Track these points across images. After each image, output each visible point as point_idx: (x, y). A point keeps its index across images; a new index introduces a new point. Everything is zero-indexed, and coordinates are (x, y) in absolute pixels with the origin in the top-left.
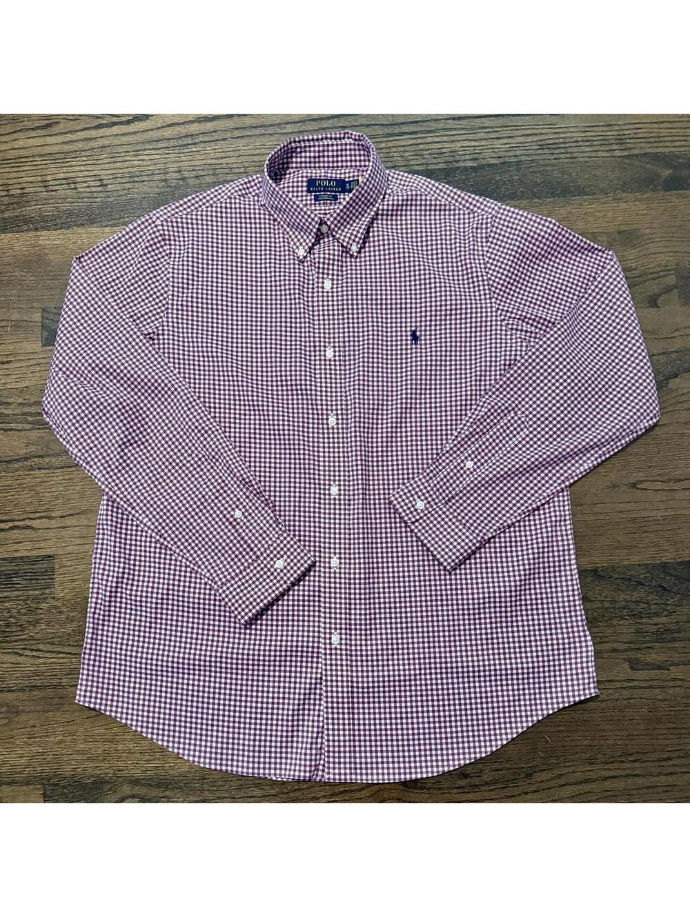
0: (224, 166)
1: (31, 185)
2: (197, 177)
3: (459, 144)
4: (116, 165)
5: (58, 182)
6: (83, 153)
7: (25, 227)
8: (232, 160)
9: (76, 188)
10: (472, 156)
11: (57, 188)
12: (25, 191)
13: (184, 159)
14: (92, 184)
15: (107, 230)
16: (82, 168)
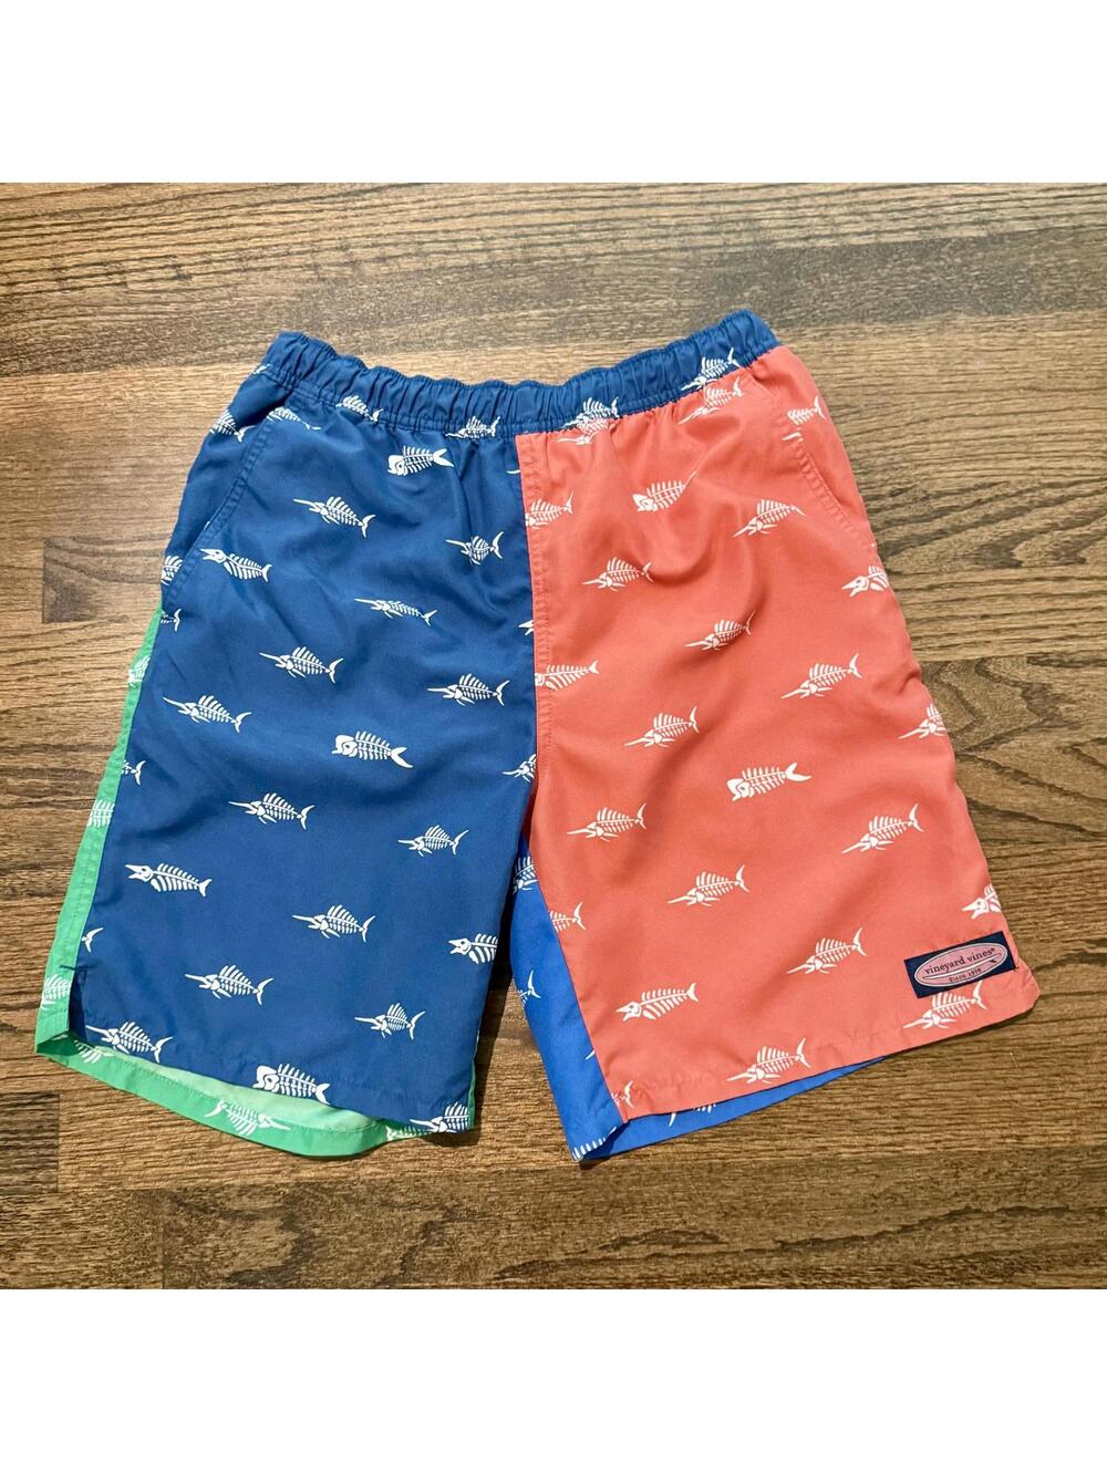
0: (441, 236)
1: (29, 277)
2: (382, 259)
3: (946, 192)
4: (209, 234)
5: (86, 271)
6: (141, 211)
7: (15, 366)
8: (459, 224)
9: (124, 284)
10: (975, 217)
11: (83, 282)
12: (15, 289)
13: (355, 221)
14: (159, 274)
15: (189, 370)
16: (138, 241)
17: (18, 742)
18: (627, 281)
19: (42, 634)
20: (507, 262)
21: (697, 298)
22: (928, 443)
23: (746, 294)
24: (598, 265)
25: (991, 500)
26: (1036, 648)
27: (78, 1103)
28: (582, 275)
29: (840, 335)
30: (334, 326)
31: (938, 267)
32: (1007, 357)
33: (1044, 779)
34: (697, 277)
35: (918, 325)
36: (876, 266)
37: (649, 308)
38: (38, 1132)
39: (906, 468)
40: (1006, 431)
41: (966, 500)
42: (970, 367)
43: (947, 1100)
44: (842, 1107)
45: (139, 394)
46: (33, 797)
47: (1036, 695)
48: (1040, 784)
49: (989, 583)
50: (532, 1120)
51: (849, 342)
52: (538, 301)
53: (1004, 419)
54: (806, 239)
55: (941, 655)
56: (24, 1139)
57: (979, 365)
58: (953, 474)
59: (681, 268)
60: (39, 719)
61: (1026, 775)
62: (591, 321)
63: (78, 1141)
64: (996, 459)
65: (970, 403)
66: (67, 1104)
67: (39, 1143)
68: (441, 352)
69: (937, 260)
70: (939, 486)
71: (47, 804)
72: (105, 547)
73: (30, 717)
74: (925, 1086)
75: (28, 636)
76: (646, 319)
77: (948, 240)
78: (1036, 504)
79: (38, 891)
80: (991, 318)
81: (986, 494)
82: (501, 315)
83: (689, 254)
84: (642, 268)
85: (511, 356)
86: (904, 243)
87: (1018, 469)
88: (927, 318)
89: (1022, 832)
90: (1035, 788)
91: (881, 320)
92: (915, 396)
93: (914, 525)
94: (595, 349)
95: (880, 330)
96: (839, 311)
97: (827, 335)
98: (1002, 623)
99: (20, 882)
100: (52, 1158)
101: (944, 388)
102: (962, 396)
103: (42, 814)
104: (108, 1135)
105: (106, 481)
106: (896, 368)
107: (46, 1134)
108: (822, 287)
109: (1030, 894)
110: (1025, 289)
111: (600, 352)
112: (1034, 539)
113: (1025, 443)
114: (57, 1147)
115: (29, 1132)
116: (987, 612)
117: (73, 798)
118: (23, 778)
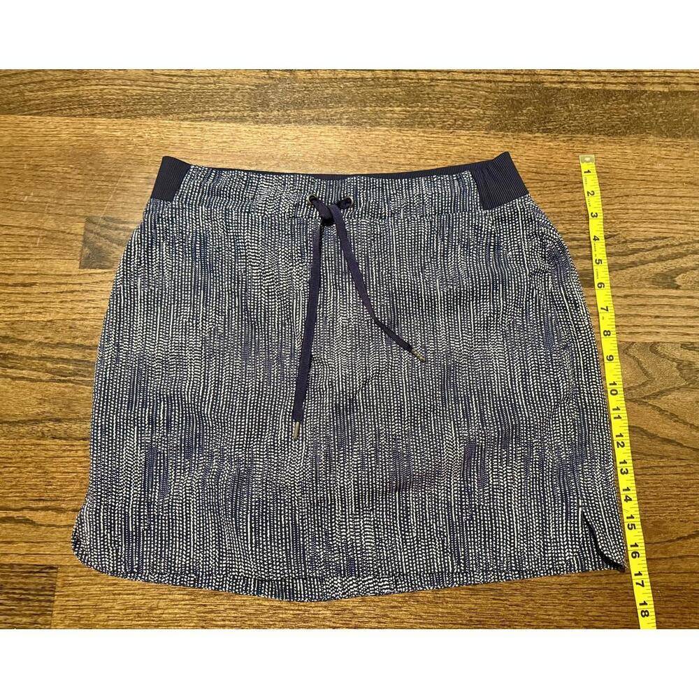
17: (57, 340)
18: (454, 97)
19: (78, 275)
20: (383, 78)
21: (495, 110)
22: (628, 209)
23: (524, 111)
24: (437, 85)
25: (663, 247)
26: (686, 339)
27: (70, 574)
28: (429, 90)
29: (578, 140)
30: (276, 106)
31: (639, 107)
32: (678, 164)
33: (688, 421)
34: (496, 98)
35: (625, 139)
36: (602, 102)
37: (467, 113)
38: (41, 591)
39: (614, 223)
40: (674, 207)
41: (649, 245)
42: (654, 167)
43: (618, 618)
44: (552, 618)
45: (153, 135)
46: (62, 376)
47: (685, 368)
48: (685, 423)
49: (660, 297)
50: (357, 612)
51: (584, 145)
52: (400, 102)
53: (673, 199)
54: (562, 83)
55: (630, 338)
56: (32, 595)
57: (659, 166)
58: (642, 229)
59: (486, 92)
60: (70, 328)
61: (677, 416)
62: (431, 117)
63: (67, 599)
64: (667, 223)
65: (654, 188)
66: (62, 574)
67: (42, 598)
68: (339, 127)
69: (638, 103)
70: (633, 236)
71: (69, 381)
72: (123, 225)
73: (66, 326)
74: (605, 608)
75: (70, 275)
76: (464, 119)
77: (646, 92)
78: (690, 252)
79: (58, 436)
80: (669, 140)
81: (660, 243)
82: (377, 109)
83: (493, 84)
84: (464, 90)
85: (382, 133)
86: (620, 91)
87: (681, 230)
88: (632, 136)
89: (672, 452)
90: (682, 425)
91: (604, 135)
92: (620, 181)
93: (617, 257)
94: (432, 134)
95: (601, 140)
96: (579, 126)
97: (571, 140)
98: (668, 322)
99: (47, 429)
100: (49, 609)
101: (640, 177)
102: (650, 183)
103: (66, 387)
104: (87, 597)
105: (128, 185)
106: (610, 163)
107: (47, 593)
108: (570, 111)
109: (676, 491)
110: (689, 125)
111: (435, 135)
112: (688, 273)
113: (685, 215)
114: (53, 602)
115: (37, 590)
116: (658, 314)
117: (86, 379)
118: (56, 364)
